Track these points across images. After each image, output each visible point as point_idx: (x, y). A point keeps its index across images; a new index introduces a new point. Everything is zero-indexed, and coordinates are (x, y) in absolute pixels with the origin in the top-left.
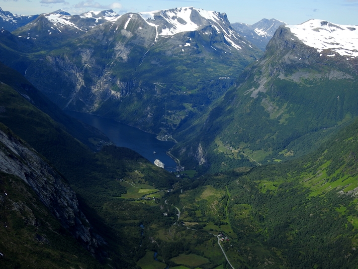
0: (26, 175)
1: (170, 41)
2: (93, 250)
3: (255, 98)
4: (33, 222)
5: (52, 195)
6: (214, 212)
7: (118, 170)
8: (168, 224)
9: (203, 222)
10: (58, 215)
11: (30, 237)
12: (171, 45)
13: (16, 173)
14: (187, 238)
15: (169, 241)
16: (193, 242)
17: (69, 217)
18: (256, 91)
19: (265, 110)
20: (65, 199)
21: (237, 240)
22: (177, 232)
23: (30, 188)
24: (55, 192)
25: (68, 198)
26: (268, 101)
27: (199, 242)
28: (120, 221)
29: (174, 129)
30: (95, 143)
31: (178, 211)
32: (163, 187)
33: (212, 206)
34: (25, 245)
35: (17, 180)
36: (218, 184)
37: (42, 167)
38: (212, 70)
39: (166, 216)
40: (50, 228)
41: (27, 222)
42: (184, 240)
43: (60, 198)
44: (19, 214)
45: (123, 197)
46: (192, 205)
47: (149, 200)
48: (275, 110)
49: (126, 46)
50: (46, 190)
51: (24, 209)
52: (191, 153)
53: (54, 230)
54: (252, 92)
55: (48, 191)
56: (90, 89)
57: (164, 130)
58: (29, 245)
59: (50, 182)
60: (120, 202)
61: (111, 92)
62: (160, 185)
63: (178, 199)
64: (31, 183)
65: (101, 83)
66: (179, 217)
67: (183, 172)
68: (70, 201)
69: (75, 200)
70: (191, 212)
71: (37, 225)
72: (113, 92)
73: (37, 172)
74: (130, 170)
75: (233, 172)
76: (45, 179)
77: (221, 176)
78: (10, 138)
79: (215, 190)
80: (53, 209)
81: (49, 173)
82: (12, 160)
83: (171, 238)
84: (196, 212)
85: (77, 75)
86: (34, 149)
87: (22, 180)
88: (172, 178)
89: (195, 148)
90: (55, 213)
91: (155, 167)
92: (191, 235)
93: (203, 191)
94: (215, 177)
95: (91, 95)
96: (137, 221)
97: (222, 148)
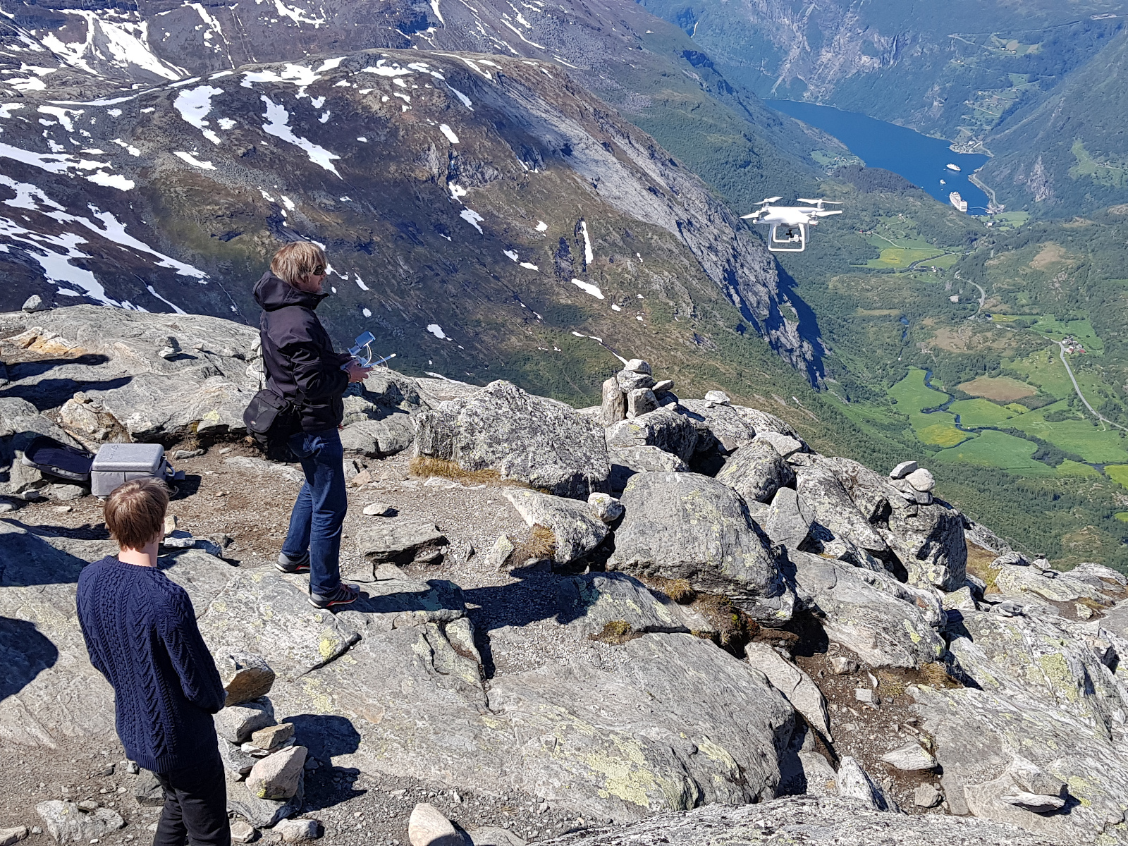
0: (679, 224)
2: (802, 365)
4: (689, 311)
5: (728, 261)
6: (1057, 294)
7: (864, 213)
8: (956, 319)
9: (1031, 314)
10: (736, 298)
11: (683, 337)
13: (661, 222)
14: (995, 345)
15: (957, 351)
16: (1009, 353)
17: (758, 303)
20: (751, 268)
21: (1103, 351)
22: (975, 334)
23: (686, 250)
24: (734, 256)
25: (757, 268)
27: (1022, 353)
28: (861, 312)
29: (989, 128)
30: (824, 161)
31: (980, 293)
32: (954, 245)
33: (1053, 282)
34: (672, 353)
35: (662, 233)
36: (1070, 238)
37: (709, 209)
39: (953, 303)
40: (720, 323)
41: (677, 310)
42: (989, 349)
43: (742, 266)
44: (663, 296)
45: (871, 264)
46: (1010, 281)
47: (923, 271)
50: (716, 252)
51: (673, 288)
52: (1021, 177)
53: (727, 327)
55: (720, 254)
56: (818, 54)
57: (966, 131)
58: (679, 353)
59: (725, 238)
60: (863, 275)
61: (860, 59)
62: (947, 242)
63: (983, 269)
64: (688, 240)
65: (842, 40)
66: (982, 304)
67: (1002, 215)
68: (762, 272)
69: (771, 271)
70: (1008, 296)
71: (695, 316)
72: (865, 59)
73: (700, 218)
74: (889, 214)
75: (1107, 215)
76: (716, 231)
77: (1079, 223)
78: (652, 156)
79: (1063, 250)
80: (728, 288)
81: (724, 220)
82: (654, 197)
83: (961, 344)
84: (1020, 295)
85: (795, 26)
86: (697, 176)
87: (670, 233)
88: (975, 227)
89: (1029, 167)
90: (731, 296)
91: (939, 206)
92: (1005, 340)
93: (1038, 252)
94: (1067, 226)
95: (820, 66)
96: (894, 312)
97: (1087, 165)
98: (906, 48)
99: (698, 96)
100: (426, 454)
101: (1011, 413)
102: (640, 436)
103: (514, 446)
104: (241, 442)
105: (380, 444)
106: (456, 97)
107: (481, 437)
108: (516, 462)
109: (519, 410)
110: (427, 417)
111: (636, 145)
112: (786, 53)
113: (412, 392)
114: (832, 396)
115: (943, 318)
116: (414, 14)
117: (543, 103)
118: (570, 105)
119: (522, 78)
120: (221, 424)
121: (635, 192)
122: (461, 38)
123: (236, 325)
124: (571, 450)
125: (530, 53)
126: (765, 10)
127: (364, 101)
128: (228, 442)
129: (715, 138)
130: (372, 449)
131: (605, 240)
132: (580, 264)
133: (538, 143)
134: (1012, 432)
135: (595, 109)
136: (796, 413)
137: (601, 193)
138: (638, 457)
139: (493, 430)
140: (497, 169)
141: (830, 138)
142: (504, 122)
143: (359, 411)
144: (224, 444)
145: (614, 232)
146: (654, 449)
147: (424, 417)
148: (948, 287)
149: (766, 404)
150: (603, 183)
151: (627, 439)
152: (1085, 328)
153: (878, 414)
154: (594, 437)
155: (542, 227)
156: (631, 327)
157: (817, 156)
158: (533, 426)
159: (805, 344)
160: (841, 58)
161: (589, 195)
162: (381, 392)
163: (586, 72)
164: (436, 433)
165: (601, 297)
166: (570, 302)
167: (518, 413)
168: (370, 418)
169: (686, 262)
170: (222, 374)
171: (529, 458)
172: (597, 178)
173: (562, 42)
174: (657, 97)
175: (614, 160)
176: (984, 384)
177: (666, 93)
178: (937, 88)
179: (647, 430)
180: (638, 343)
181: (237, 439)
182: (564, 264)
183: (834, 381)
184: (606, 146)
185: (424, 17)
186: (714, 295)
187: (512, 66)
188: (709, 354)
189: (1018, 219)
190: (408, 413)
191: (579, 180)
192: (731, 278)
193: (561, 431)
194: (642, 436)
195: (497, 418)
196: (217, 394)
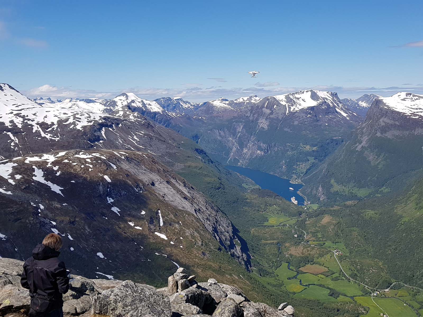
0: (195, 211)
1: (296, 114)
2: (243, 263)
3: (359, 151)
4: (200, 243)
5: (214, 224)
6: (331, 233)
7: (262, 205)
8: (297, 243)
9: (323, 241)
10: (217, 238)
11: (198, 253)
12: (297, 117)
13: (189, 210)
14: (311, 253)
15: (299, 255)
16: (316, 256)
17: (226, 239)
18: (360, 146)
19: (367, 159)
20: (223, 226)
21: (349, 254)
22: (304, 249)
23: (198, 220)
24: (216, 222)
25: (225, 226)
26: (369, 152)
27: (321, 255)
28: (263, 242)
29: (302, 175)
30: (247, 187)
31: (304, 233)
32: (294, 216)
33: (329, 229)
34: (194, 260)
35: (189, 214)
36: (333, 213)
37: (206, 205)
38: (328, 132)
39: (295, 237)
40: (212, 247)
41: (196, 243)
42: (310, 254)
43: (219, 225)
44: (190, 238)
45: (266, 224)
46: (315, 229)
47: (284, 226)
48: (375, 159)
49: (266, 120)
50: (210, 221)
51: (194, 234)
52: (315, 192)
53: (214, 249)
54: (357, 147)
55: (211, 221)
56: (243, 150)
57: (295, 176)
58: (197, 260)
59: (212, 215)
60: (262, 228)
61: (257, 152)
62: (291, 215)
63: (305, 225)
64: (199, 216)
65: (250, 145)
66: (305, 238)
67: (309, 205)
68: (227, 228)
69: (230, 227)
70: (314, 234)
71: (203, 245)
72: (258, 151)
73: (203, 208)
74: (270, 205)
75: (345, 205)
76: (209, 213)
77: (336, 208)
78: (185, 186)
79: (332, 217)
80: (214, 234)
81: (212, 208)
82: (186, 200)
83: (300, 253)
84: (318, 234)
85: (234, 141)
86: (201, 193)
87: (192, 214)
88: (301, 210)
89: (317, 189)
90: (215, 237)
91: (287, 202)
92: (315, 251)
93: (323, 218)
94: (332, 209)
95: (243, 154)
96: (275, 241)
97: (336, 188)
98: (272, 148)
99: (201, 164)
100: (97, 313)
101: (319, 278)
102: (183, 299)
103: (133, 308)
104: (19, 312)
105: (77, 309)
106: (110, 165)
107: (120, 304)
108: (134, 314)
109: (135, 292)
110: (98, 297)
111: (179, 182)
112: (231, 149)
113: (91, 286)
114: (255, 274)
115: (292, 243)
116: (95, 136)
117: (144, 167)
118: (154, 168)
119: (136, 158)
120: (10, 305)
121: (179, 199)
122: (112, 144)
123: (19, 261)
124: (156, 308)
125: (139, 149)
126: (223, 135)
127: (74, 167)
128: (13, 312)
129: (207, 179)
130: (74, 312)
131: (168, 217)
132: (158, 226)
133: (141, 181)
134: (320, 285)
135: (163, 169)
136: (242, 281)
137: (166, 199)
138: (182, 308)
139: (124, 301)
140: (126, 192)
141: (248, 179)
142: (129, 174)
143: (69, 295)
144: (11, 313)
145: (171, 214)
146: (189, 304)
147: (96, 298)
148: (293, 231)
149: (230, 278)
150: (167, 196)
151: (178, 301)
152: (342, 246)
153: (272, 280)
154: (165, 301)
155: (143, 213)
156: (178, 250)
157: (244, 185)
158: (141, 298)
159: (244, 254)
160: (250, 151)
161: (161, 200)
162: (78, 287)
163: (160, 156)
164: (101, 304)
165: (166, 239)
166: (154, 241)
167: (135, 293)
168: (73, 298)
169: (199, 225)
170: (12, 283)
171: (139, 312)
172: (164, 194)
173: (151, 146)
174: (186, 164)
175: (171, 187)
176: (309, 268)
177: (189, 163)
178: (284, 162)
179: (186, 297)
180: (181, 256)
181: (17, 311)
182: (152, 227)
183: (255, 268)
184: (168, 182)
185: (99, 137)
186: (209, 237)
187: (132, 154)
188: (208, 260)
189: (315, 207)
190: (89, 295)
191: (158, 195)
192: (215, 230)
193: (152, 300)
194: (184, 299)
195: (126, 296)
196: (9, 292)
